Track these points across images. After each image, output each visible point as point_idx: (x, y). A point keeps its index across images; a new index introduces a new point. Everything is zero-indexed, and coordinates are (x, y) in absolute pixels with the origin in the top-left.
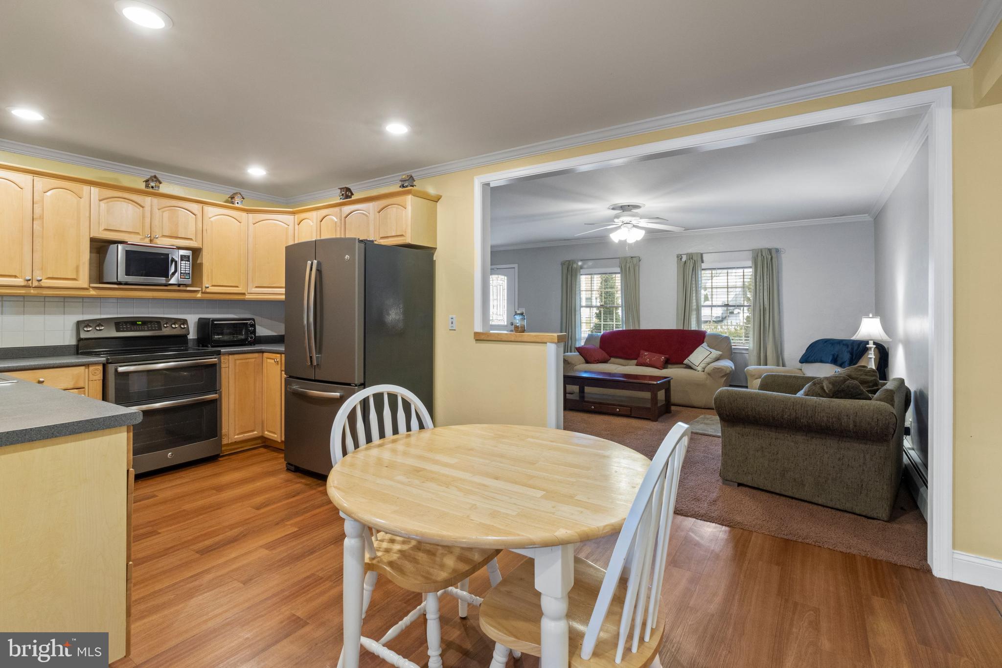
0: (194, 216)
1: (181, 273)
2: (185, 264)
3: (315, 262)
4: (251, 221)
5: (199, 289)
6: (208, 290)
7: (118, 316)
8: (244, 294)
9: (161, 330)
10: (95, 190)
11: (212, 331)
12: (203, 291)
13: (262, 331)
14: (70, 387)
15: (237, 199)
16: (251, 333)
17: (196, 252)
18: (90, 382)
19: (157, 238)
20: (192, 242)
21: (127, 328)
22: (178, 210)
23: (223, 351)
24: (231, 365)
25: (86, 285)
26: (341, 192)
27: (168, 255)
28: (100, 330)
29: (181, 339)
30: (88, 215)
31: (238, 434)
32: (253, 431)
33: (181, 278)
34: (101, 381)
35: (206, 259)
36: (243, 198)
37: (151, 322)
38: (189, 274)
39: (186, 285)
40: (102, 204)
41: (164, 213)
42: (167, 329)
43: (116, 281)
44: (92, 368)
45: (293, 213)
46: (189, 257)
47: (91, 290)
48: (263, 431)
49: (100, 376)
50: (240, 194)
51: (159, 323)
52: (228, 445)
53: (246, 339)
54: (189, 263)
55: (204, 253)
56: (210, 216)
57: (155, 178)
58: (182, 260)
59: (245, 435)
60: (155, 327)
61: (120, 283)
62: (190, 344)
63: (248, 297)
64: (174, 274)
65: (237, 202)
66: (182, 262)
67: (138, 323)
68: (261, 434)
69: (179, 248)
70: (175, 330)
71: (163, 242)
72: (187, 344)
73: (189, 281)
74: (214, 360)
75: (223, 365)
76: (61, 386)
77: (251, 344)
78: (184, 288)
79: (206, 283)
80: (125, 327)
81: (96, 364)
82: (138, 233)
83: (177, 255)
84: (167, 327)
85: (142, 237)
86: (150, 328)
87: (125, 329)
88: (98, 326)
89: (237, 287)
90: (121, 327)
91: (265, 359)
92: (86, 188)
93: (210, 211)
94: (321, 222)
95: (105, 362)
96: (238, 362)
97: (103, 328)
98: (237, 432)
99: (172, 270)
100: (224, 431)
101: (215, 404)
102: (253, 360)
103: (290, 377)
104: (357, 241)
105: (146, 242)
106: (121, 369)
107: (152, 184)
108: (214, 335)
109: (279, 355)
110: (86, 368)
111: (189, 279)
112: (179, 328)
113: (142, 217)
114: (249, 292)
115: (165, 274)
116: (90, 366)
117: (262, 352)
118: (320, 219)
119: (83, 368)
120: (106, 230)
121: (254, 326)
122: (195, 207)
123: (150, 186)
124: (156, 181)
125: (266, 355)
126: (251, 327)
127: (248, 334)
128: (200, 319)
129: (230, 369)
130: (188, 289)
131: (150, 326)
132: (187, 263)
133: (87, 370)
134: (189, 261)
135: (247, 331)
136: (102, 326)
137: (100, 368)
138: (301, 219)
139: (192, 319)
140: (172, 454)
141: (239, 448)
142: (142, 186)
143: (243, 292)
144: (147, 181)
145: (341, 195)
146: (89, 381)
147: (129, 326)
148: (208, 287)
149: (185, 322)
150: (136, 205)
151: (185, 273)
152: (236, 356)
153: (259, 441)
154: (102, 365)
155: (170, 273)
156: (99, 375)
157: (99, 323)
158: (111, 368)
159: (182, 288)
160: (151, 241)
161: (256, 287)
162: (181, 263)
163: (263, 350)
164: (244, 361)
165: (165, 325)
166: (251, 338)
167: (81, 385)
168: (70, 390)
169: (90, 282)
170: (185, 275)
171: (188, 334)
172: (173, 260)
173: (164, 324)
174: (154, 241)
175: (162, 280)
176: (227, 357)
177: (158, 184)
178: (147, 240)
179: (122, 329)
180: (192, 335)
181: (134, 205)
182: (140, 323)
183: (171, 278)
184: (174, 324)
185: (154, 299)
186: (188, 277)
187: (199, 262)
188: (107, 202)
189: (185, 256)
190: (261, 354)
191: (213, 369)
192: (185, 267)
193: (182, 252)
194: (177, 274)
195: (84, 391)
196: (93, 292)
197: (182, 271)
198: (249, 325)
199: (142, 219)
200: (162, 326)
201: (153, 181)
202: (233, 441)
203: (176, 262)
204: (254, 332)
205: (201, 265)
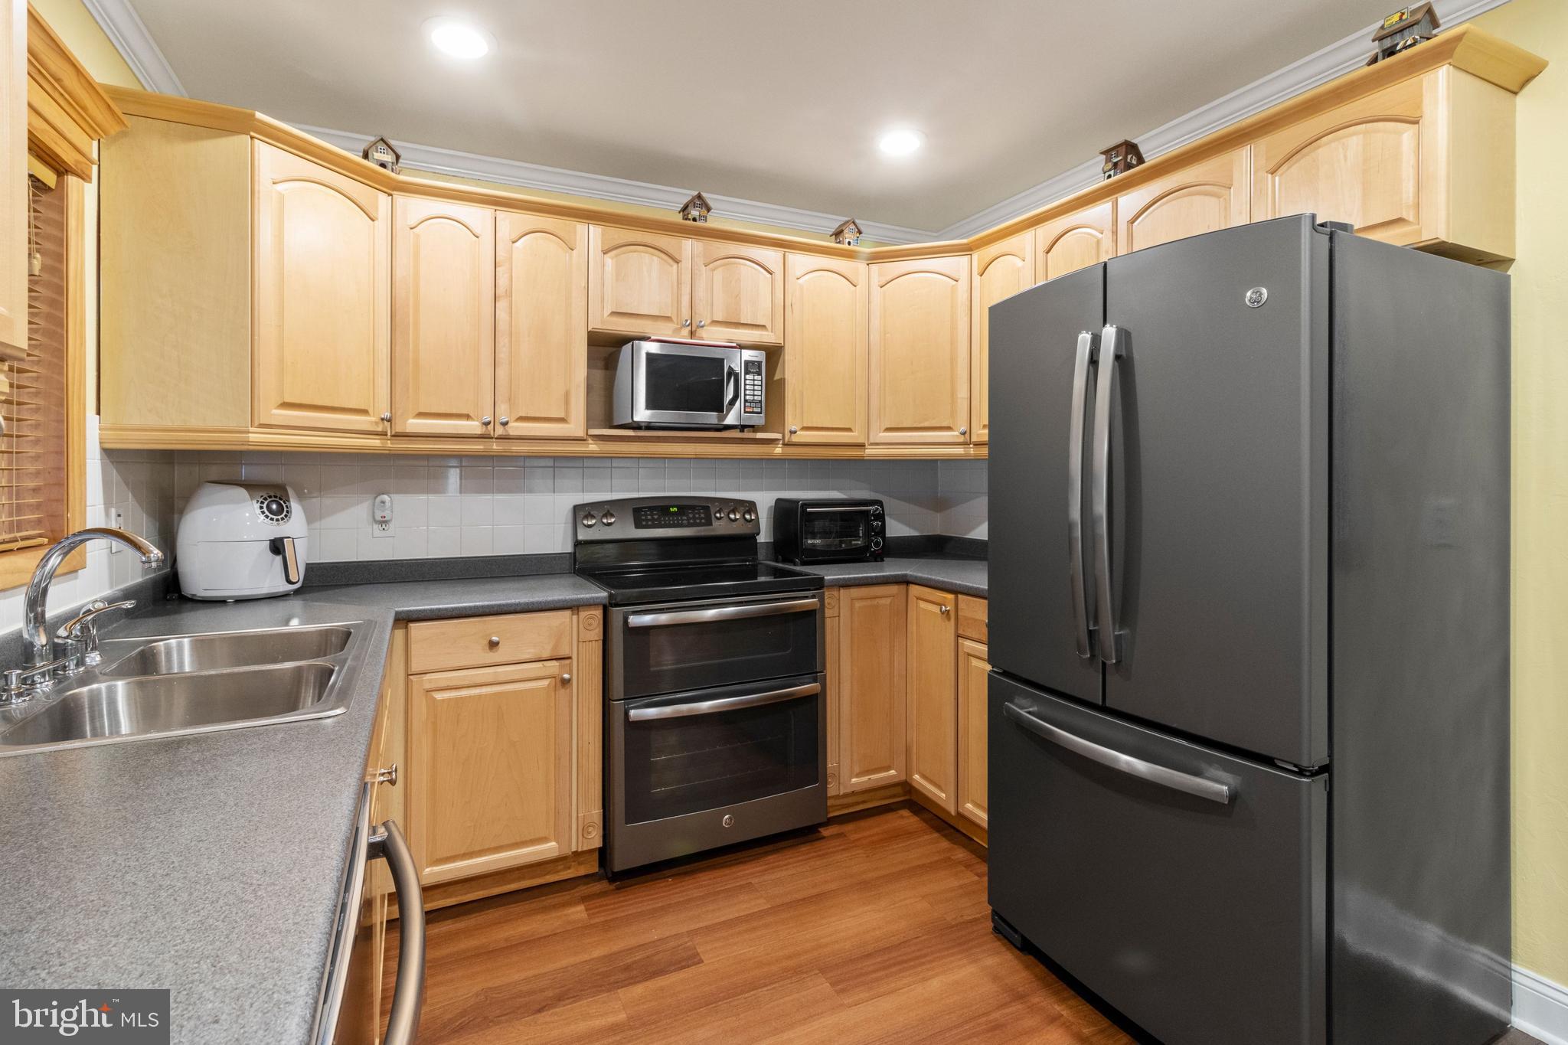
0: (769, 275)
1: (746, 401)
2: (754, 380)
3: (1109, 333)
4: (876, 281)
5: (778, 436)
6: (795, 439)
7: (641, 496)
8: (862, 446)
9: (711, 524)
10: (594, 234)
11: (801, 528)
12: (786, 439)
13: (896, 529)
14: (546, 654)
15: (849, 235)
16: (877, 534)
17: (774, 354)
18: (581, 644)
19: (702, 327)
20: (765, 333)
21: (653, 520)
22: (739, 264)
23: (828, 580)
24: (845, 612)
25: (581, 433)
26: (1108, 161)
27: (722, 360)
28: (609, 524)
29: (746, 542)
30: (584, 284)
31: (857, 776)
32: (888, 769)
33: (745, 412)
34: (601, 643)
35: (791, 369)
36: (860, 233)
37: (693, 508)
38: (760, 402)
39: (753, 428)
40: (609, 260)
41: (715, 272)
42: (721, 522)
43: (630, 421)
44: (583, 614)
45: (968, 249)
46: (760, 363)
47: (590, 441)
48: (908, 771)
49: (597, 633)
50: (854, 222)
51: (707, 509)
52: (837, 797)
53: (867, 547)
54: (759, 378)
55: (786, 357)
56: (798, 274)
57: (700, 201)
58: (747, 372)
59: (873, 777)
60: (701, 519)
61: (637, 427)
62: (762, 555)
63: (870, 452)
64: (732, 402)
65: (847, 240)
66: (748, 377)
67: (672, 510)
68: (903, 778)
69: (741, 347)
70: (734, 525)
71: (714, 336)
72: (756, 553)
73: (758, 420)
74: (810, 602)
75: (828, 613)
76: (529, 653)
77: (878, 557)
78: (751, 435)
79: (791, 423)
80: (649, 517)
81: (590, 605)
82: (668, 319)
83: (737, 361)
84: (721, 518)
85: (676, 326)
86: (691, 521)
87: (650, 523)
88: (605, 516)
89: (849, 430)
90: (644, 518)
91: (912, 599)
92: (581, 228)
93: (799, 261)
94: (1048, 252)
95: (606, 601)
96: (857, 604)
97: (613, 520)
98: (857, 770)
99: (729, 394)
100: (831, 765)
101: (811, 709)
102: (888, 601)
103: (1005, 674)
104: (1306, 229)
105: (684, 337)
106: (635, 620)
107: (695, 213)
108: (806, 538)
109: (951, 597)
110: (573, 614)
111: (760, 413)
112: (742, 521)
113: (676, 284)
114: (872, 441)
115: (717, 404)
116: (580, 608)
117: (905, 581)
118: (1046, 247)
119: (567, 613)
120: (614, 313)
121: (881, 517)
122: (770, 256)
123: (690, 216)
124: (701, 206)
125: (915, 590)
126: (875, 520)
127: (869, 536)
128: (778, 501)
129: (842, 621)
130: (759, 435)
131: (691, 516)
132: (756, 377)
133: (575, 617)
134: (759, 374)
135: (869, 529)
136: (612, 516)
137: (598, 613)
138: (987, 260)
139: (765, 500)
140: (730, 818)
141: (858, 803)
142: (678, 218)
143: (860, 441)
144: (685, 209)
145: (1110, 165)
146: (578, 641)
147: (656, 517)
148: (795, 432)
149: (751, 506)
150: (663, 256)
151: (753, 401)
152: (855, 592)
153: (899, 790)
154: (601, 608)
155: (726, 402)
156: (597, 631)
157: (606, 509)
158: (617, 613)
159: (747, 434)
160: (692, 334)
161: (888, 430)
162: (745, 379)
163: (910, 579)
164: (868, 603)
165: (718, 515)
166: (877, 544)
167: (564, 651)
168: (545, 663)
169: (588, 427)
170: (753, 405)
171: (758, 534)
172: (731, 372)
173: (716, 513)
174: (697, 335)
175: (711, 417)
176: (835, 593)
177: (704, 211)
178: (686, 331)
179: (644, 523)
180: (764, 537)
181: (662, 259)
182: (675, 509)
183: (728, 411)
184: (734, 511)
185: (698, 458)
186: (759, 410)
187: (777, 377)
188: (616, 256)
189: (753, 362)
190: (903, 587)
191: (809, 623)
192: (753, 386)
193: (748, 355)
194: (738, 403)
195: (570, 665)
196: (593, 447)
197: (748, 397)
198: (873, 515)
199: (676, 287)
200: (713, 516)
201: (695, 206)
202: (849, 790)
203: (737, 376)
204: (882, 530)
205: (782, 382)
